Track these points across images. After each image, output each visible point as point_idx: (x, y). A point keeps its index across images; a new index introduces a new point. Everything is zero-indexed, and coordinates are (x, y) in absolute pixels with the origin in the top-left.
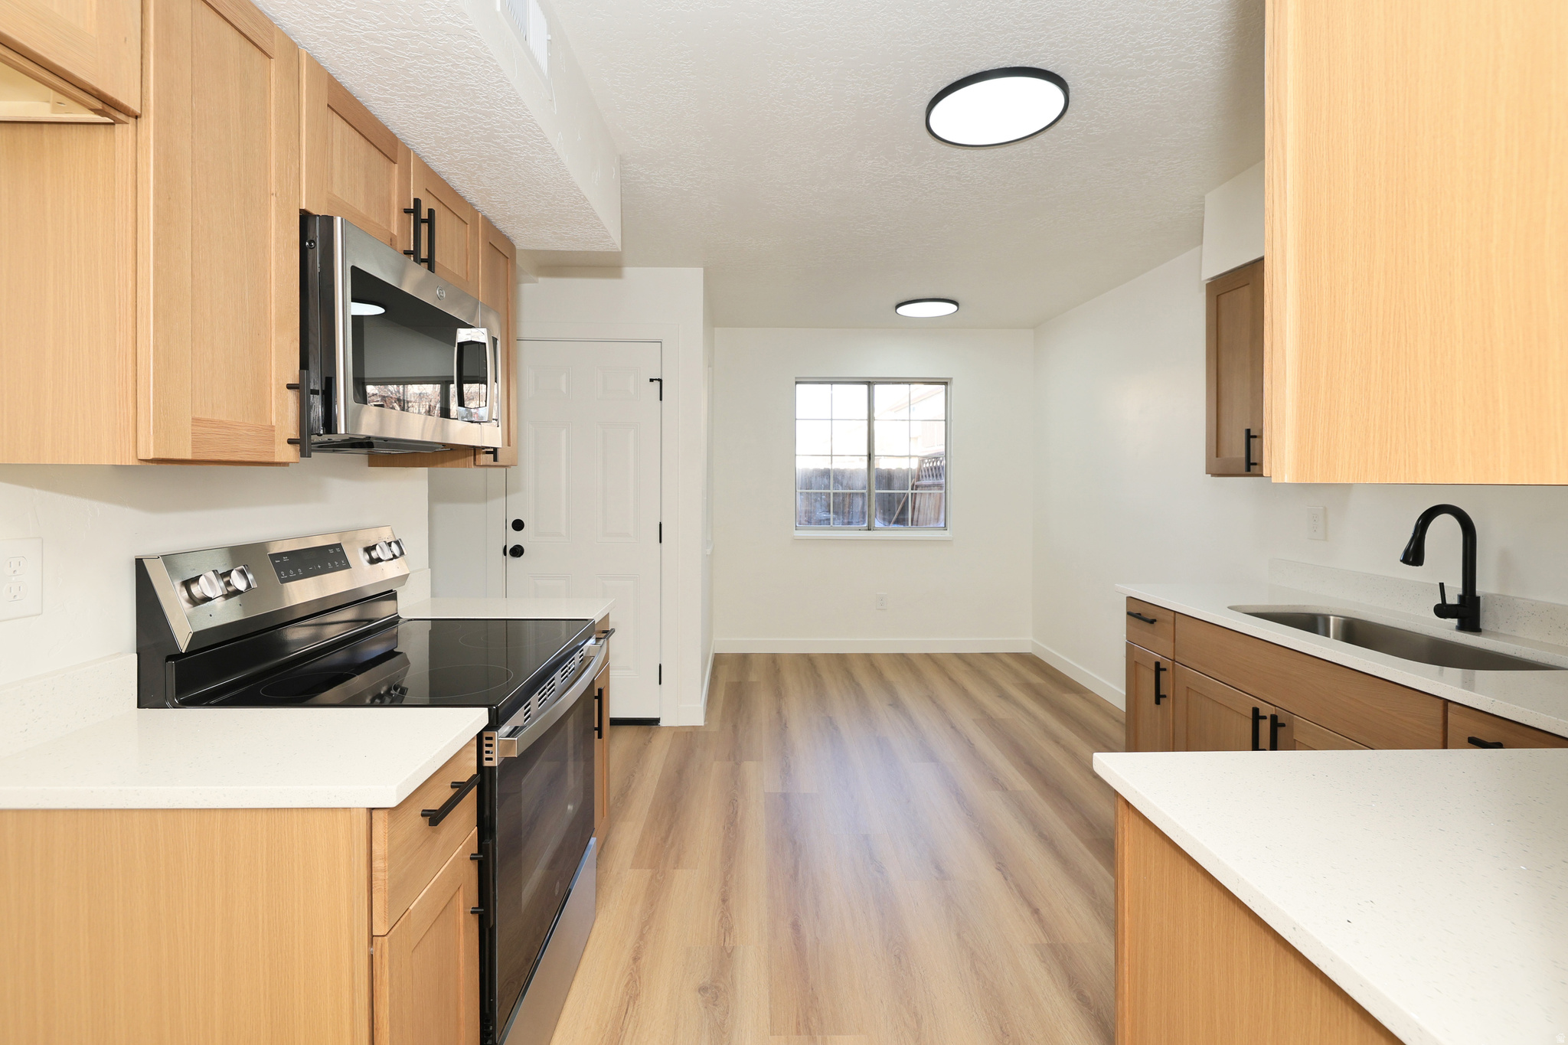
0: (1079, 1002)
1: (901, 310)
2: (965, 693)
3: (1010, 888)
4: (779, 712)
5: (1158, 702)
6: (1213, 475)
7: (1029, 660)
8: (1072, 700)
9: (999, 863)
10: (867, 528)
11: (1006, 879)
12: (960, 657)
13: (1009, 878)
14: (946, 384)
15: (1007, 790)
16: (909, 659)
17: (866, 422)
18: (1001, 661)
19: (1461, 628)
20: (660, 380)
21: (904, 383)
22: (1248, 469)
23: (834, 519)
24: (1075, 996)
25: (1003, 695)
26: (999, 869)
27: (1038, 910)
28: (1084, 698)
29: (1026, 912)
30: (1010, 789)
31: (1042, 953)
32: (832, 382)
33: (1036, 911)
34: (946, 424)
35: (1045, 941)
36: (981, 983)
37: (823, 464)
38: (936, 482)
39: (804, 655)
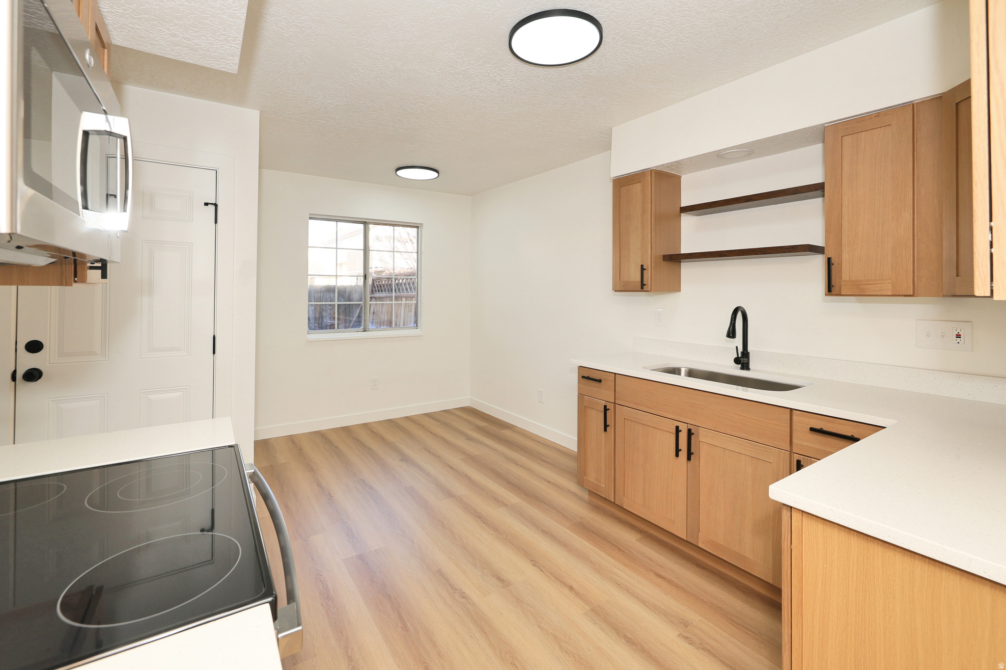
0: (627, 643)
1: (400, 173)
2: (445, 441)
3: (548, 577)
4: (319, 485)
5: (605, 430)
6: (616, 291)
7: (470, 411)
8: (507, 433)
9: (532, 561)
10: (363, 330)
11: (543, 571)
12: (428, 415)
13: (543, 570)
14: (418, 227)
15: (507, 505)
16: (396, 423)
17: (362, 252)
18: (455, 414)
19: (742, 368)
20: (216, 205)
21: (390, 225)
22: (642, 288)
23: (338, 324)
24: (624, 641)
25: (469, 438)
26: (534, 565)
27: (571, 586)
28: (514, 431)
29: (566, 591)
30: (509, 504)
31: (591, 618)
32: (337, 220)
33: (571, 588)
34: (418, 255)
35: (588, 609)
36: (572, 659)
37: (331, 282)
38: (388, 295)
39: (316, 432)
